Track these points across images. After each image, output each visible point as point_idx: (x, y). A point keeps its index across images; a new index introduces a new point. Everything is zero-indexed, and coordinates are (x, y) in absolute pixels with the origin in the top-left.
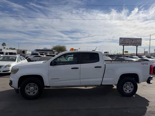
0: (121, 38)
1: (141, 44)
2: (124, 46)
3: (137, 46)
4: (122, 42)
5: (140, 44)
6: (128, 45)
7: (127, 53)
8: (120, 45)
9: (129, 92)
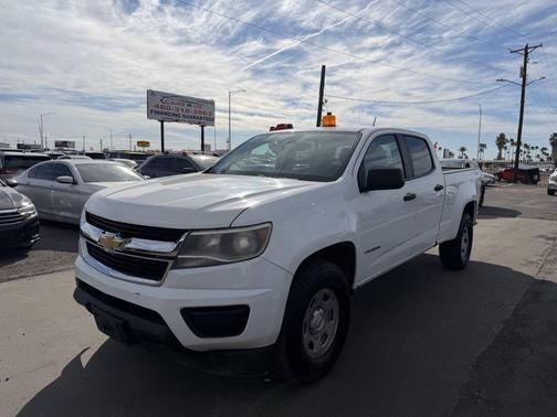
0: (151, 94)
1: (213, 120)
2: (162, 122)
3: (203, 127)
4: (157, 106)
5: (211, 120)
6: (177, 121)
7: (146, 149)
8: (149, 117)
9: (463, 255)
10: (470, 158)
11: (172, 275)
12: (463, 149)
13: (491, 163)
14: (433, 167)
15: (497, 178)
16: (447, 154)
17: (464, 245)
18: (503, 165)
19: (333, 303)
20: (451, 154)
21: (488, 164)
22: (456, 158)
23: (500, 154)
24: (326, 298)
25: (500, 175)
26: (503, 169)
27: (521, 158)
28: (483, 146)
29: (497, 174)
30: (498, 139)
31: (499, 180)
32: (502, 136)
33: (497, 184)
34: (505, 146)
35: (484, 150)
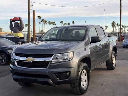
23: (113, 30)
27: (122, 31)
32: (113, 22)
34: (115, 26)
35: (107, 28)
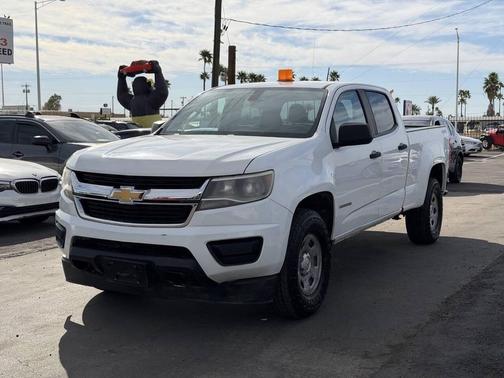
5: (8, 54)
9: (432, 227)
10: (445, 115)
11: (197, 216)
12: (433, 101)
13: (478, 123)
14: (396, 124)
15: (485, 144)
16: (409, 109)
17: (433, 216)
18: (495, 124)
19: (316, 249)
20: (415, 109)
21: (473, 124)
22: (423, 114)
23: (491, 106)
24: (311, 244)
25: (490, 139)
26: (494, 131)
28: (464, 95)
29: (486, 138)
30: (487, 83)
31: (488, 148)
32: (493, 77)
33: (484, 153)
34: (498, 93)
35: (467, 100)
